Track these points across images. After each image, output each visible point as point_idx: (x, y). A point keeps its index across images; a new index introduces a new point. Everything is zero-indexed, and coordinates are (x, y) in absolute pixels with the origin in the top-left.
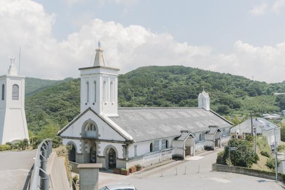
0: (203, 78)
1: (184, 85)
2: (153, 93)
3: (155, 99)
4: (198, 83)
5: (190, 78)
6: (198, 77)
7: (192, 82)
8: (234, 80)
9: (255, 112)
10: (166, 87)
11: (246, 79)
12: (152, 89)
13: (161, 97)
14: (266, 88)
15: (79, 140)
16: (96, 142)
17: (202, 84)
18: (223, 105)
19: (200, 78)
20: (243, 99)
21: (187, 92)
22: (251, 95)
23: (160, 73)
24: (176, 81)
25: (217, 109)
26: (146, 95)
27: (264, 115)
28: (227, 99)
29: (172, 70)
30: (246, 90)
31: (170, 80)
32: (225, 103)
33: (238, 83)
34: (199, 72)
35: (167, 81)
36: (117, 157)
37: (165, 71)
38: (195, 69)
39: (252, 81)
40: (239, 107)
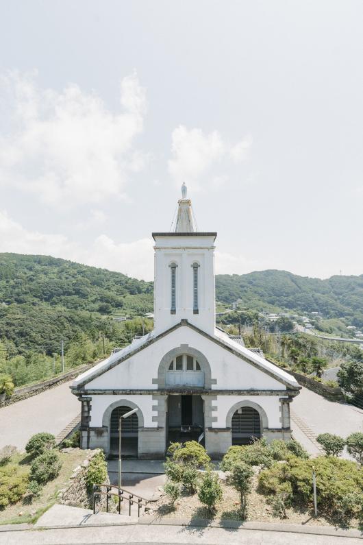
0: (79, 272)
1: (56, 279)
2: (14, 287)
3: (18, 295)
4: (73, 277)
5: (62, 271)
6: (72, 271)
7: (65, 275)
8: (113, 277)
9: (138, 311)
10: (32, 280)
11: (124, 276)
12: (12, 282)
13: (26, 293)
14: (146, 287)
15: (150, 397)
16: (204, 397)
17: (78, 279)
18: (105, 304)
19: (76, 272)
20: (124, 297)
21: (62, 288)
22: (132, 293)
23: (23, 263)
24: (45, 274)
25: (98, 308)
26: (4, 290)
27: (147, 314)
28: (109, 297)
29: (39, 260)
30: (126, 288)
31: (37, 272)
32: (107, 301)
33: (118, 279)
34: (73, 265)
35: (31, 273)
36: (264, 425)
37: (28, 261)
38: (66, 261)
39: (130, 279)
40: (121, 306)
